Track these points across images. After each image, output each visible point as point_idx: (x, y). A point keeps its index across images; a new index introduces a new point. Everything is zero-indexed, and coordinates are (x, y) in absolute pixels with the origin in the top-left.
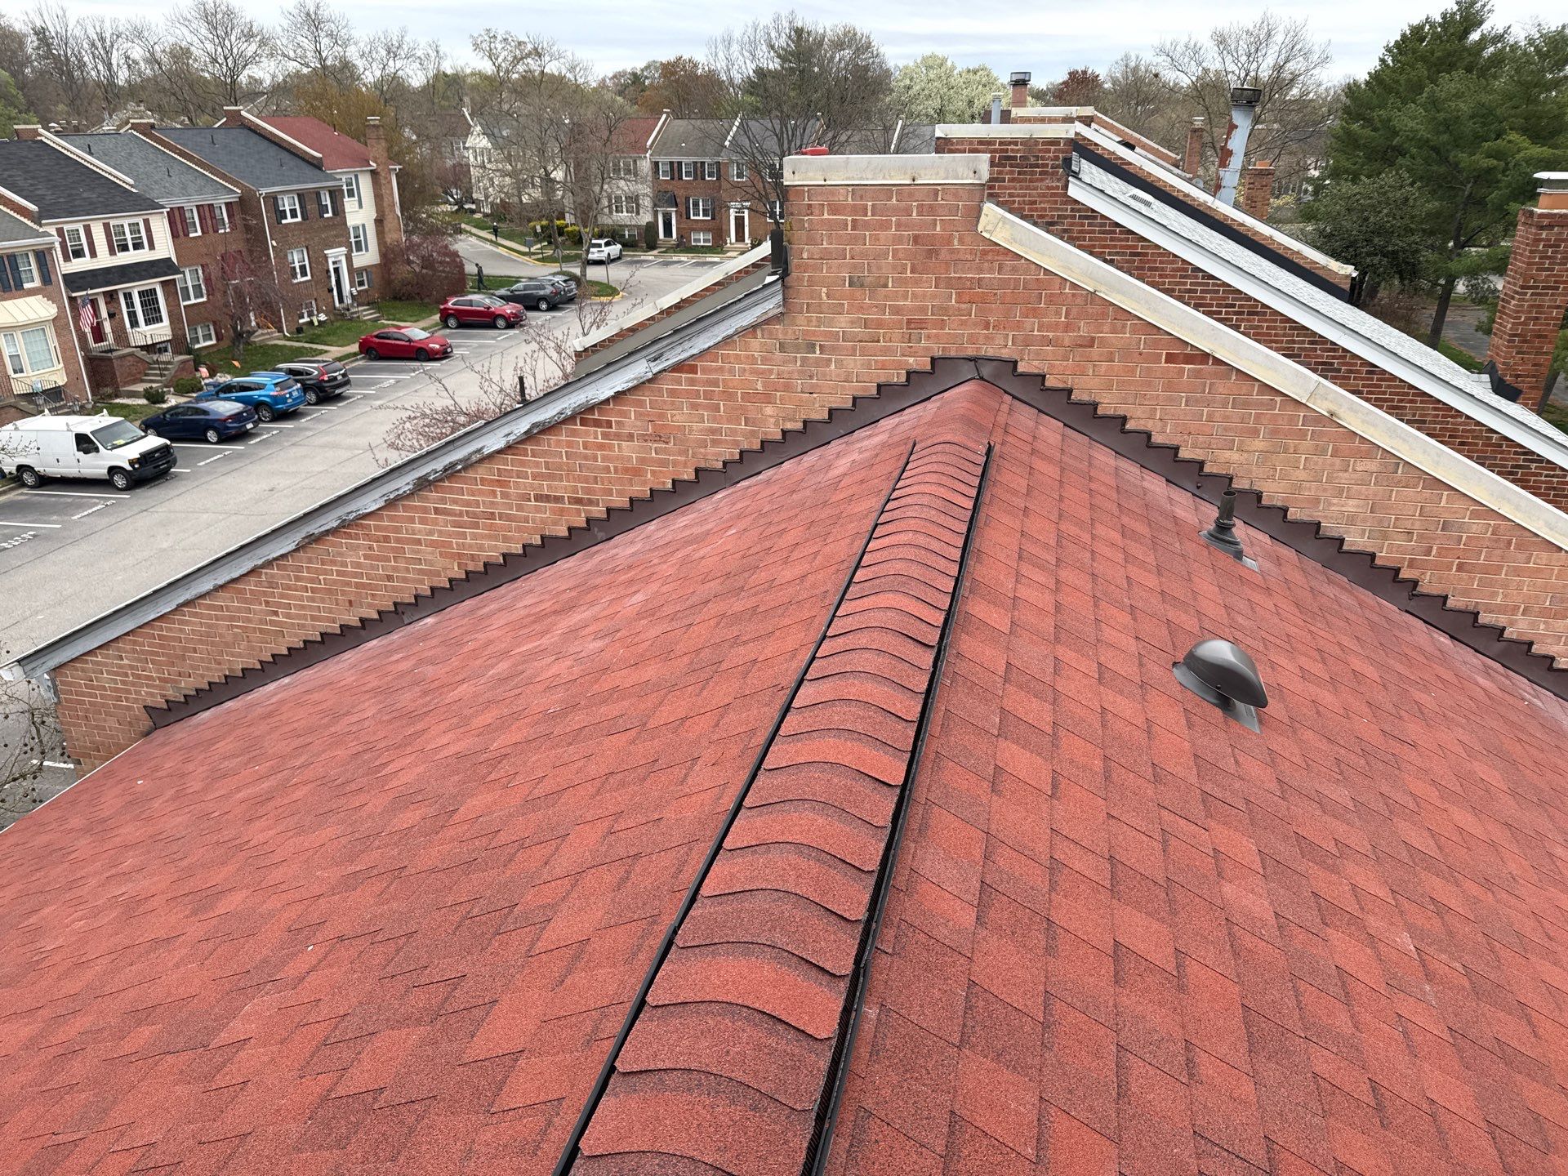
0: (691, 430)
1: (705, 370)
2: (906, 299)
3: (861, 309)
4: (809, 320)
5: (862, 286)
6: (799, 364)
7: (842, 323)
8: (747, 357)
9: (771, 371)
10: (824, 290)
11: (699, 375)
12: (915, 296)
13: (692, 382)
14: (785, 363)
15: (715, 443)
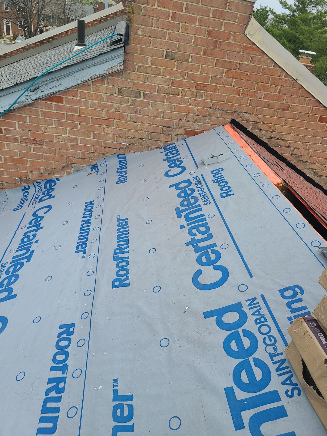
0: (57, 138)
1: (68, 102)
2: (198, 71)
3: (171, 73)
4: (138, 77)
5: (173, 59)
6: (129, 104)
7: (159, 81)
8: (97, 96)
9: (112, 106)
10: (150, 58)
11: (64, 104)
12: (203, 69)
13: (59, 108)
14: (121, 102)
15: (73, 147)
